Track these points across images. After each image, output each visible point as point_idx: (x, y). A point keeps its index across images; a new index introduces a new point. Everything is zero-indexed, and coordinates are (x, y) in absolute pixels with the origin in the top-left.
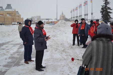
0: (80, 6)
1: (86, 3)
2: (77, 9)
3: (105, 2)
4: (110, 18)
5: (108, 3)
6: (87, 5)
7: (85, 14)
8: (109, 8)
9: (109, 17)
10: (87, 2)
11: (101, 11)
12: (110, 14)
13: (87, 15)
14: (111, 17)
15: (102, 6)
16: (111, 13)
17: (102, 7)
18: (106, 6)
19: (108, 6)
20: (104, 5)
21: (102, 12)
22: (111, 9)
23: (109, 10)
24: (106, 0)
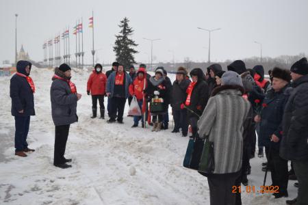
0: (66, 34)
1: (79, 28)
2: (57, 40)
3: (122, 28)
4: (134, 62)
5: (130, 31)
6: (81, 34)
7: (78, 52)
8: (131, 43)
9: (131, 61)
10: (81, 25)
11: (115, 48)
12: (133, 54)
13: (83, 55)
14: (135, 60)
15: (118, 37)
16: (135, 52)
17: (116, 39)
18: (125, 38)
19: (129, 37)
20: (122, 34)
21: (117, 50)
22: (135, 45)
23: (131, 47)
24: (126, 25)
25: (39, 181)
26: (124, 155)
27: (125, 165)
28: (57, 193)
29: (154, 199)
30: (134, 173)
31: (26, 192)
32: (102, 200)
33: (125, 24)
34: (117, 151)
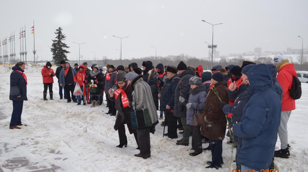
1: (23, 34)
2: (5, 43)
3: (57, 35)
4: (67, 60)
5: (63, 37)
6: (24, 38)
7: (22, 52)
8: (64, 45)
9: (64, 59)
10: (25, 31)
11: (52, 49)
12: (66, 54)
13: (26, 54)
14: (68, 58)
15: (54, 41)
16: (67, 52)
17: (52, 42)
18: (59, 42)
19: (63, 41)
20: (57, 39)
21: (54, 50)
22: (67, 47)
23: (64, 48)
24: (60, 33)
25: (23, 139)
26: (76, 122)
27: (78, 127)
28: (39, 145)
31: (17, 146)
32: (70, 147)
33: (59, 31)
34: (70, 119)
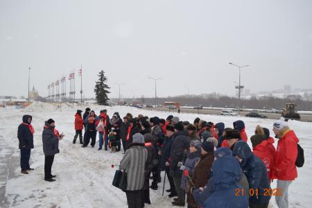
0: (63, 79)
1: (72, 76)
2: (57, 83)
3: (100, 77)
5: (105, 79)
6: (73, 80)
7: (71, 91)
8: (106, 86)
10: (74, 74)
11: (95, 90)
16: (108, 92)
17: (96, 84)
18: (102, 83)
19: (104, 83)
20: (100, 81)
21: (97, 91)
22: (108, 88)
23: (105, 89)
24: (102, 75)
25: (34, 191)
26: (88, 171)
28: (44, 199)
29: (100, 202)
30: (92, 184)
31: (26, 199)
32: (70, 203)
33: (102, 74)
34: (84, 169)
